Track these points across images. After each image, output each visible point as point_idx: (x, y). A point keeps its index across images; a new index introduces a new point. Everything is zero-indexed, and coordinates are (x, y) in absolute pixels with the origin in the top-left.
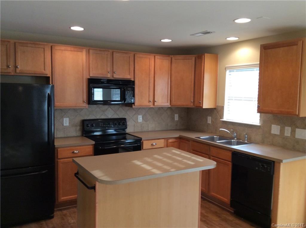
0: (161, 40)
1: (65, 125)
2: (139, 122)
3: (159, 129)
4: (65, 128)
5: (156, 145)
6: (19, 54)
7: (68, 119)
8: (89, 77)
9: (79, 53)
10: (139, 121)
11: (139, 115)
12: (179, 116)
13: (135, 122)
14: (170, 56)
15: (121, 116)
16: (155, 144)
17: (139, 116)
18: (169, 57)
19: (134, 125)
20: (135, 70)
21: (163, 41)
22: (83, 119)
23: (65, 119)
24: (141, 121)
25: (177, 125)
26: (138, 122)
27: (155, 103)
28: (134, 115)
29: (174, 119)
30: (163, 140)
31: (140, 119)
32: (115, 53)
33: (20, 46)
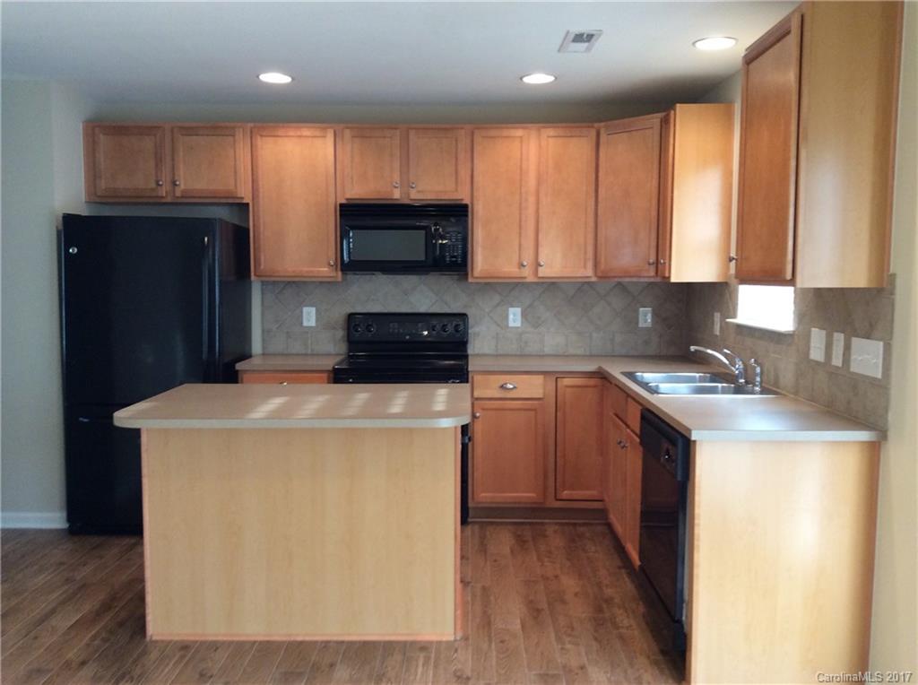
0: (521, 79)
1: (305, 324)
2: (512, 328)
3: (579, 352)
4: (307, 333)
5: (514, 390)
6: (181, 154)
7: (313, 310)
8: (344, 201)
9: (318, 142)
10: (511, 324)
11: (512, 307)
12: (655, 314)
13: (498, 325)
14: (596, 125)
15: (455, 307)
16: (511, 387)
17: (511, 310)
18: (593, 127)
19: (497, 334)
20: (475, 173)
21: (527, 80)
22: (353, 311)
23: (305, 310)
24: (518, 324)
25: (646, 343)
26: (507, 326)
27: (540, 269)
28: (498, 305)
29: (637, 323)
30: (541, 377)
31: (515, 317)
32: (414, 131)
33: (182, 135)
